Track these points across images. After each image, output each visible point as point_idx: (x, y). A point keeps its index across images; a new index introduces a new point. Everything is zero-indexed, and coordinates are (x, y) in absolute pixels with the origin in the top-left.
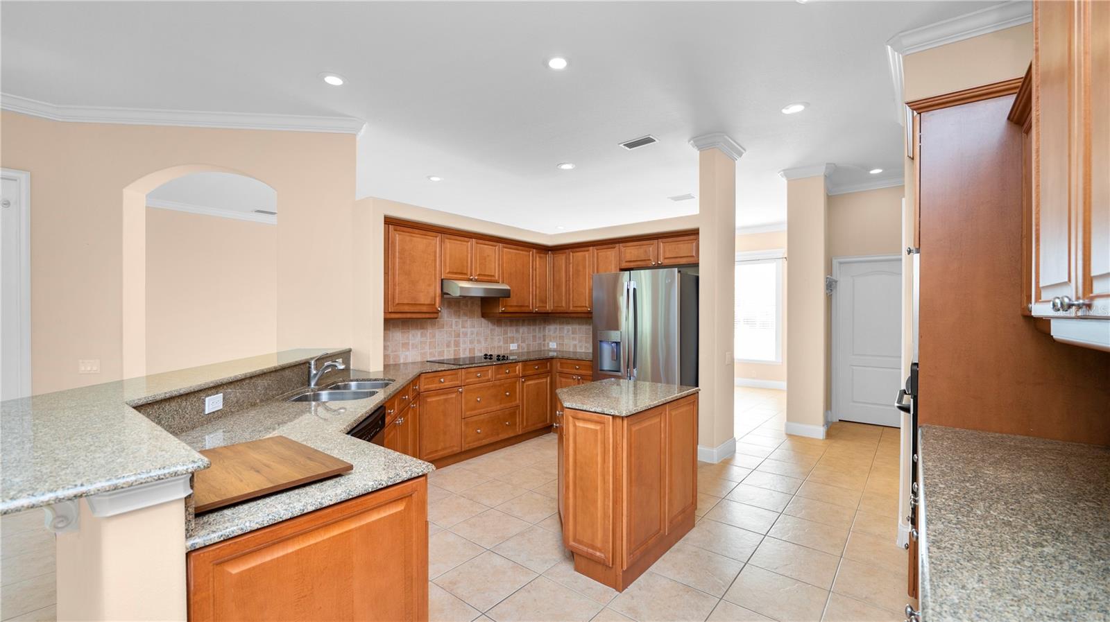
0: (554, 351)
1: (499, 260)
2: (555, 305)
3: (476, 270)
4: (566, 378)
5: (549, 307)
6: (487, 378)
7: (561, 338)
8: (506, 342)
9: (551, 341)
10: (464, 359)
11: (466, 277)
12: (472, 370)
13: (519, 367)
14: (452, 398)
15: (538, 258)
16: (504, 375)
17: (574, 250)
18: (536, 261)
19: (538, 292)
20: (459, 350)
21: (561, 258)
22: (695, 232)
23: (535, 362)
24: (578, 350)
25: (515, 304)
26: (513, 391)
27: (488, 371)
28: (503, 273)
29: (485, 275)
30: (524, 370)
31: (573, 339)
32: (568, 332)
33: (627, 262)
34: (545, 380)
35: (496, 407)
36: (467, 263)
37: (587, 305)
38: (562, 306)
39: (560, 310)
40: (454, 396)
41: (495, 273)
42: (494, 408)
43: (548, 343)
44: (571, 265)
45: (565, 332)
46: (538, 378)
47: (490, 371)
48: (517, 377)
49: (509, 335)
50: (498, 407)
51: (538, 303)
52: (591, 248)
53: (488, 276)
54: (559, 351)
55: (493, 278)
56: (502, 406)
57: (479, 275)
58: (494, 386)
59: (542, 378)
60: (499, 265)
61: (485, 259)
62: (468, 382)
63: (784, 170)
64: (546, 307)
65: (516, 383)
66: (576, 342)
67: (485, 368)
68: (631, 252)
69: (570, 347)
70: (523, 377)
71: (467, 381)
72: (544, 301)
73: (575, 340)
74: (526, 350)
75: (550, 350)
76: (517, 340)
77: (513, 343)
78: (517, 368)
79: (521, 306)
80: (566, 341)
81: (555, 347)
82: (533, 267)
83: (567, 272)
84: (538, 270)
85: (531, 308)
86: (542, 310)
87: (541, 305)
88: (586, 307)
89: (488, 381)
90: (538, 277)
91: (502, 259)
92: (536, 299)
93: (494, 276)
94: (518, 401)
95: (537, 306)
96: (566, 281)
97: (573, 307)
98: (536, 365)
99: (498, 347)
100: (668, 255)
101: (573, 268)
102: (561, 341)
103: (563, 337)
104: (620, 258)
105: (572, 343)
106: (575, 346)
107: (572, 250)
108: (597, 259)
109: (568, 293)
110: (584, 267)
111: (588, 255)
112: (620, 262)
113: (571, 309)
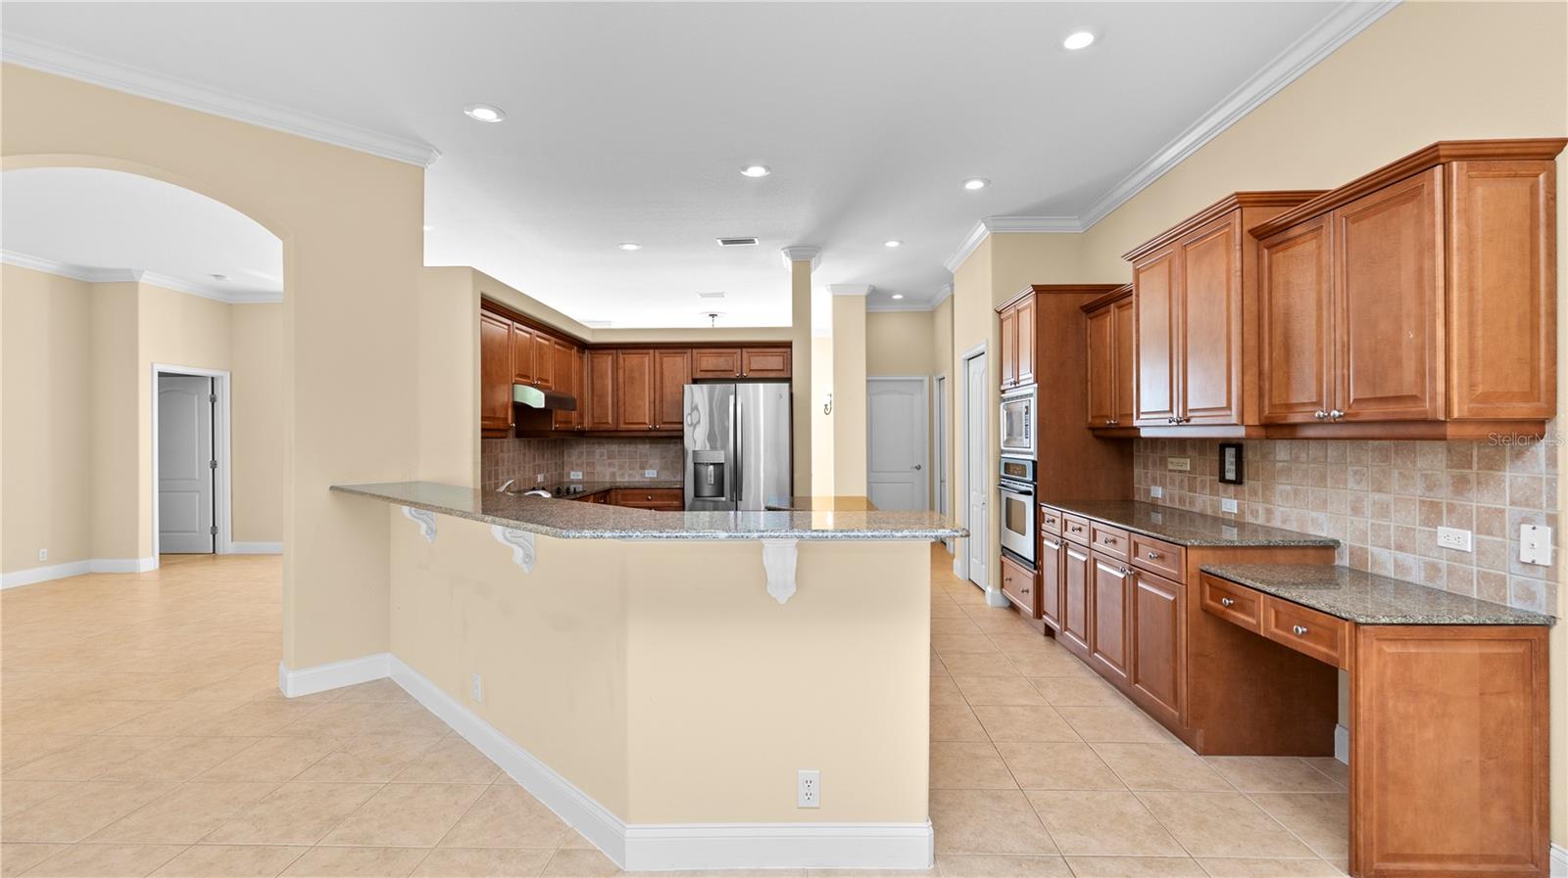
0: (579, 482)
2: (596, 420)
7: (591, 464)
9: (573, 469)
18: (577, 363)
21: (606, 361)
22: (788, 345)
31: (610, 465)
32: (601, 456)
33: (701, 371)
37: (647, 421)
38: (608, 423)
39: (603, 427)
43: (569, 473)
44: (621, 370)
45: (597, 457)
49: (537, 462)
52: (651, 351)
54: (587, 482)
63: (831, 285)
66: (615, 469)
68: (709, 361)
69: (604, 476)
73: (614, 466)
75: (572, 482)
80: (598, 468)
81: (581, 477)
82: (575, 370)
83: (615, 380)
84: (578, 374)
88: (645, 423)
90: (578, 383)
96: (614, 391)
100: (754, 367)
101: (624, 374)
102: (589, 470)
103: (593, 463)
104: (694, 366)
105: (608, 471)
106: (613, 474)
107: (624, 351)
108: (662, 364)
109: (616, 404)
110: (642, 374)
111: (646, 360)
112: (694, 371)
113: (623, 426)
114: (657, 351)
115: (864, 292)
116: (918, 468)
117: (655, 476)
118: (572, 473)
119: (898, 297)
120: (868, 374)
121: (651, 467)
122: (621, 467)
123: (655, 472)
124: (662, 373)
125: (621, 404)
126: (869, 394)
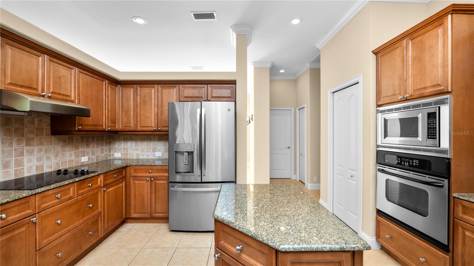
0: (119, 159)
1: (75, 83)
2: (124, 125)
3: (49, 87)
4: (140, 180)
5: (119, 127)
6: (68, 196)
8: (77, 156)
9: (116, 152)
10: (29, 178)
11: (35, 92)
12: (50, 192)
13: (100, 180)
14: (22, 232)
15: (110, 88)
16: (87, 189)
17: (142, 86)
18: (108, 90)
19: (110, 115)
20: (23, 169)
21: (130, 92)
22: (234, 82)
23: (113, 172)
24: (141, 157)
25: (91, 123)
26: (95, 201)
27: (69, 189)
28: (79, 95)
29: (59, 94)
30: (105, 180)
31: (136, 150)
33: (184, 97)
34: (121, 185)
35: (78, 222)
36: (38, 78)
37: (153, 126)
38: (131, 127)
39: (127, 129)
40: (24, 229)
41: (71, 93)
42: (76, 224)
43: (114, 154)
44: (139, 97)
45: (129, 145)
46: (116, 185)
47: (72, 189)
48: (100, 187)
49: (81, 150)
50: (81, 221)
51: (110, 124)
52: (156, 86)
53: (63, 95)
55: (68, 98)
56: (85, 218)
57: (53, 93)
58: (77, 202)
59: (119, 184)
60: (75, 87)
61: (60, 79)
62: (45, 207)
63: (254, 62)
64: (116, 127)
65: (98, 193)
66: (139, 152)
67: (67, 187)
68: (189, 92)
69: (133, 155)
70: (104, 187)
71: (43, 206)
72: (114, 122)
73: (138, 150)
74: (95, 161)
75: (115, 159)
76: (88, 153)
77: (84, 156)
78: (99, 179)
79: (96, 125)
80: (130, 151)
81: (120, 156)
82: (106, 94)
83: (135, 101)
84: (110, 97)
85: (104, 127)
86: (114, 129)
87: (112, 125)
88: (152, 127)
89: (70, 198)
90: (109, 102)
91: (79, 82)
92: (108, 121)
93: (69, 96)
94: (100, 209)
95: (110, 125)
96: (134, 108)
97: (141, 127)
98: (115, 174)
99: (69, 161)
100: (214, 95)
101: (140, 98)
102: (125, 152)
103: (127, 149)
104: (181, 95)
105: (135, 153)
106: (138, 155)
107: (140, 85)
108: (162, 93)
109: (136, 116)
110: (151, 99)
111: (153, 90)
112: (180, 97)
113: (139, 128)
114: (159, 85)
115: (269, 66)
116: (289, 148)
117: (161, 155)
118: (115, 154)
119: (282, 71)
120: (271, 106)
121: (159, 151)
122: (142, 151)
123: (161, 153)
124: (162, 99)
125: (139, 116)
126: (271, 115)
